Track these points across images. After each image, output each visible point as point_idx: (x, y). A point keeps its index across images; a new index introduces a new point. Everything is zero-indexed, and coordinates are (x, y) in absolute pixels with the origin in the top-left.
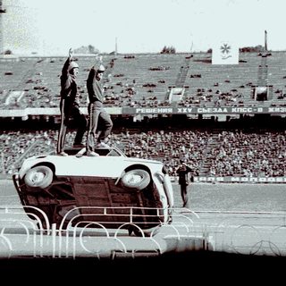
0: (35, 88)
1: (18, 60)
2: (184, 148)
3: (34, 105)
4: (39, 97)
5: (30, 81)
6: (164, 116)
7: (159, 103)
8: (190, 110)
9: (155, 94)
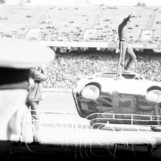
0: (47, 28)
1: (35, 7)
2: (150, 73)
3: (46, 39)
4: (50, 33)
5: (44, 22)
6: (137, 50)
7: (134, 40)
8: (156, 46)
9: (132, 34)
